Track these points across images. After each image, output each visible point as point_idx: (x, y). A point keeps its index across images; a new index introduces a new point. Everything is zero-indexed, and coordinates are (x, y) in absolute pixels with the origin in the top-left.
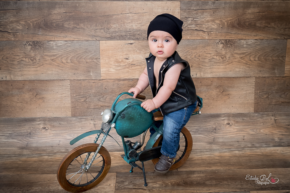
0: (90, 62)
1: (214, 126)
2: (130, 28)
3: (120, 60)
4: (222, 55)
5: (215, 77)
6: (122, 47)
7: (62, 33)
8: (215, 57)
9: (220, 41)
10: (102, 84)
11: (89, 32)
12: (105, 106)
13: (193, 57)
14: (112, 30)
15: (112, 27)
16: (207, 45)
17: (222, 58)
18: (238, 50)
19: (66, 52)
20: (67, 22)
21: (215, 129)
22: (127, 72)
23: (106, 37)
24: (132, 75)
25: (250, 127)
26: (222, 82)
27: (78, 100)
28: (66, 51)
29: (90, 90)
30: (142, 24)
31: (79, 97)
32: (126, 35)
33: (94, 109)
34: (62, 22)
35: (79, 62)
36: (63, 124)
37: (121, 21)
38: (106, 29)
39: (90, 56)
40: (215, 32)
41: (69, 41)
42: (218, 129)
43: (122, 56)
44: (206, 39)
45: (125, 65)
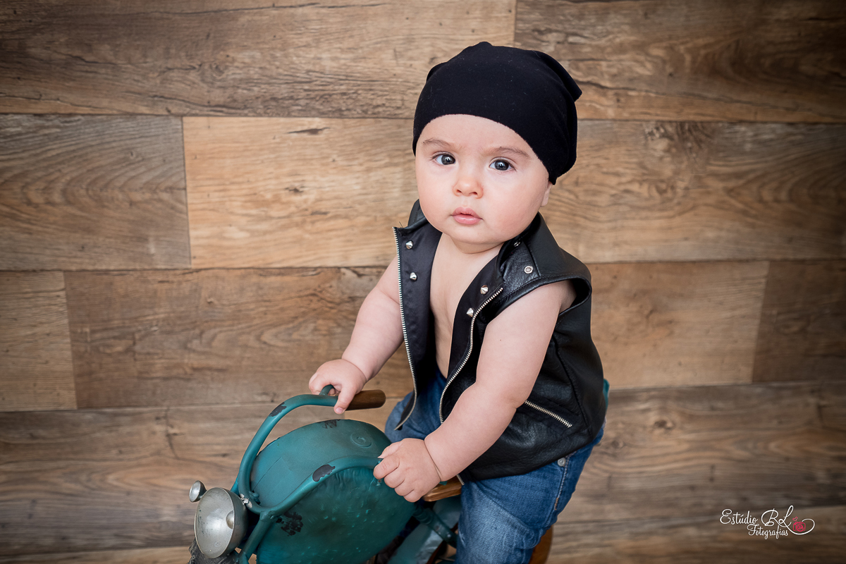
0: (146, 202)
1: (612, 434)
2: (310, 67)
3: (269, 196)
4: (662, 181)
5: (628, 259)
6: (277, 143)
7: (21, 82)
8: (635, 187)
9: (657, 129)
10: (194, 287)
11: (138, 81)
12: (210, 369)
14: (233, 74)
15: (234, 60)
16: (610, 142)
17: (661, 192)
18: (721, 163)
19: (44, 160)
20: (39, 36)
21: (615, 444)
22: (295, 242)
23: (212, 103)
24: (314, 254)
25: (733, 433)
26: (651, 277)
27: (101, 349)
28: (44, 156)
29: (148, 312)
30: (360, 51)
31: (105, 334)
32: (291, 98)
33: (165, 379)
34: (17, 36)
35: (101, 203)
36: (44, 438)
37: (272, 37)
38: (211, 67)
39: (145, 179)
40: (643, 94)
41: (53, 117)
42: (625, 445)
43: (277, 178)
44: (607, 119)
45: (288, 217)
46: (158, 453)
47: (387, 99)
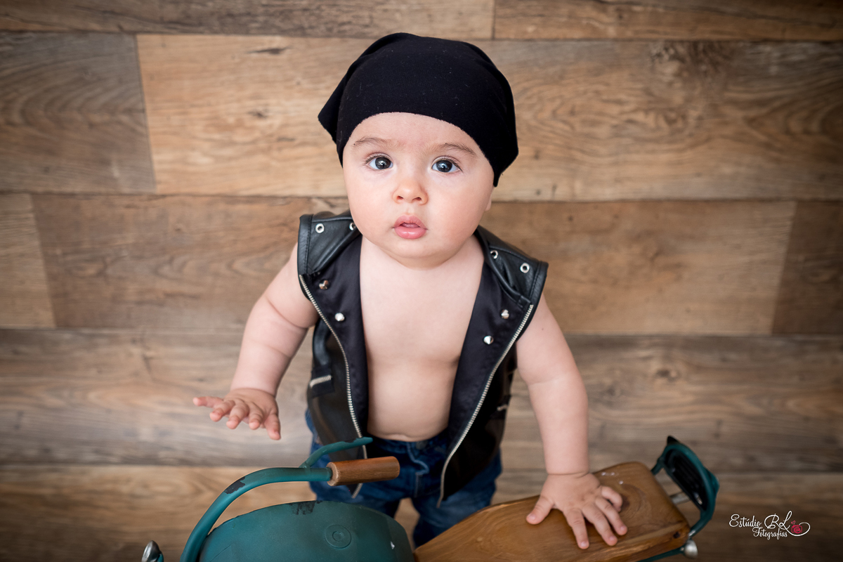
0: (106, 124)
1: (608, 381)
3: (231, 120)
4: (671, 110)
5: (631, 196)
6: (236, 63)
8: (640, 117)
9: (666, 49)
10: (161, 213)
12: (182, 295)
13: (546, 114)
16: (611, 66)
17: (670, 122)
18: (741, 89)
21: (611, 391)
22: (262, 169)
23: (165, 20)
24: (283, 182)
25: (745, 387)
26: (657, 217)
27: (74, 271)
29: (116, 236)
31: (77, 257)
32: (249, 14)
35: (60, 124)
36: (26, 354)
39: (104, 99)
40: (650, 9)
41: (4, 34)
42: (623, 392)
43: (239, 100)
44: (606, 39)
45: (254, 142)
46: (136, 374)
47: (353, 17)
